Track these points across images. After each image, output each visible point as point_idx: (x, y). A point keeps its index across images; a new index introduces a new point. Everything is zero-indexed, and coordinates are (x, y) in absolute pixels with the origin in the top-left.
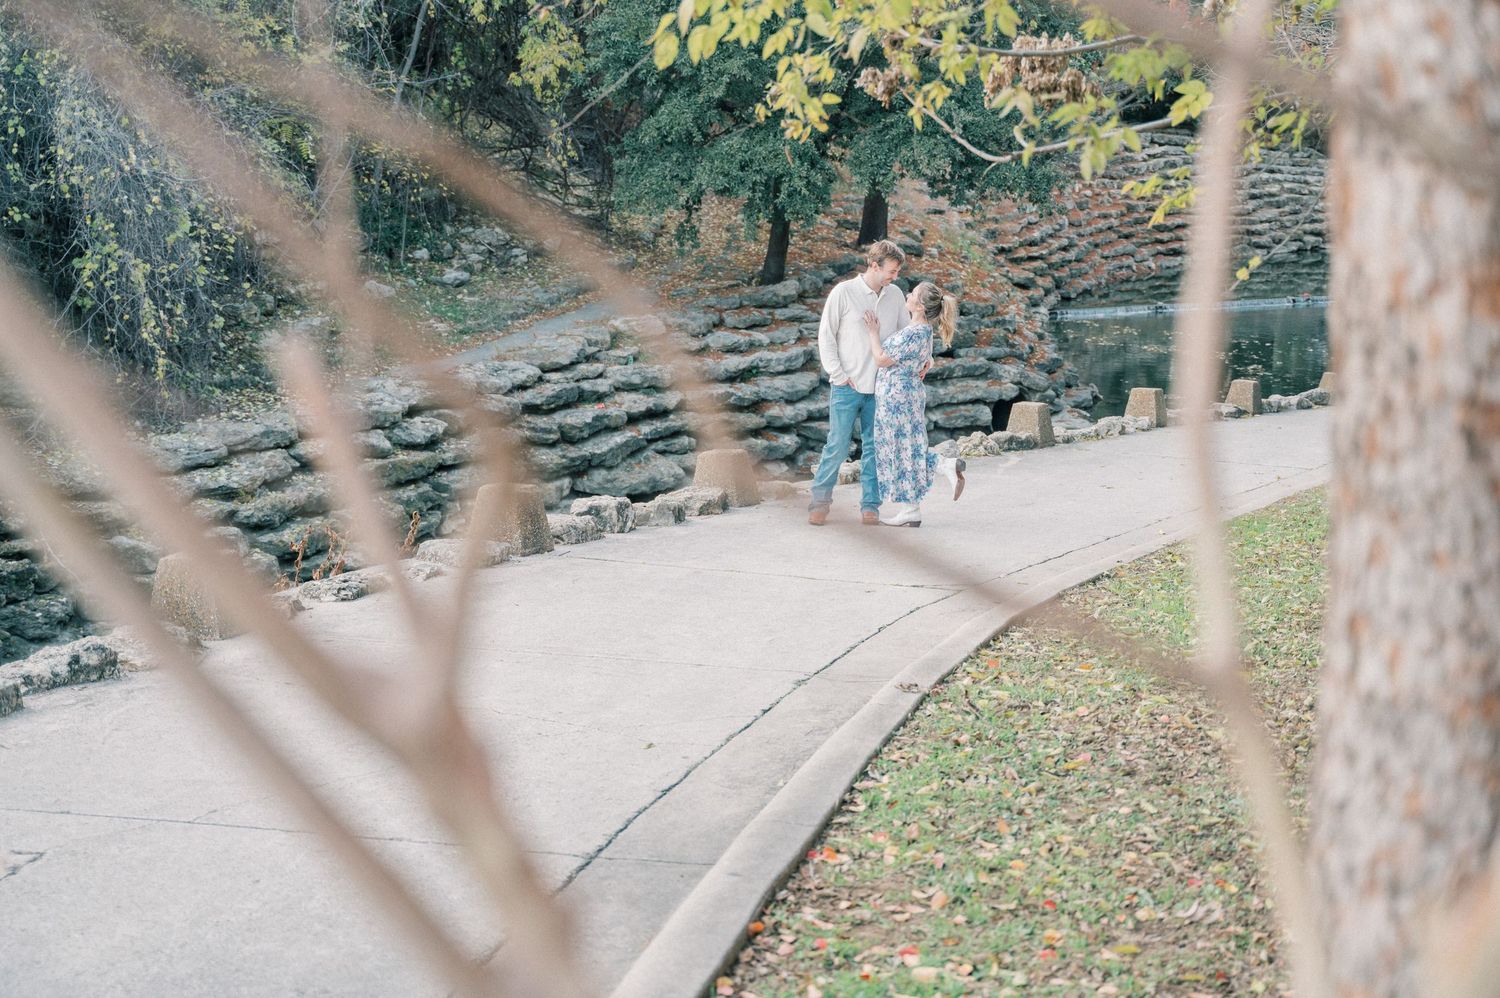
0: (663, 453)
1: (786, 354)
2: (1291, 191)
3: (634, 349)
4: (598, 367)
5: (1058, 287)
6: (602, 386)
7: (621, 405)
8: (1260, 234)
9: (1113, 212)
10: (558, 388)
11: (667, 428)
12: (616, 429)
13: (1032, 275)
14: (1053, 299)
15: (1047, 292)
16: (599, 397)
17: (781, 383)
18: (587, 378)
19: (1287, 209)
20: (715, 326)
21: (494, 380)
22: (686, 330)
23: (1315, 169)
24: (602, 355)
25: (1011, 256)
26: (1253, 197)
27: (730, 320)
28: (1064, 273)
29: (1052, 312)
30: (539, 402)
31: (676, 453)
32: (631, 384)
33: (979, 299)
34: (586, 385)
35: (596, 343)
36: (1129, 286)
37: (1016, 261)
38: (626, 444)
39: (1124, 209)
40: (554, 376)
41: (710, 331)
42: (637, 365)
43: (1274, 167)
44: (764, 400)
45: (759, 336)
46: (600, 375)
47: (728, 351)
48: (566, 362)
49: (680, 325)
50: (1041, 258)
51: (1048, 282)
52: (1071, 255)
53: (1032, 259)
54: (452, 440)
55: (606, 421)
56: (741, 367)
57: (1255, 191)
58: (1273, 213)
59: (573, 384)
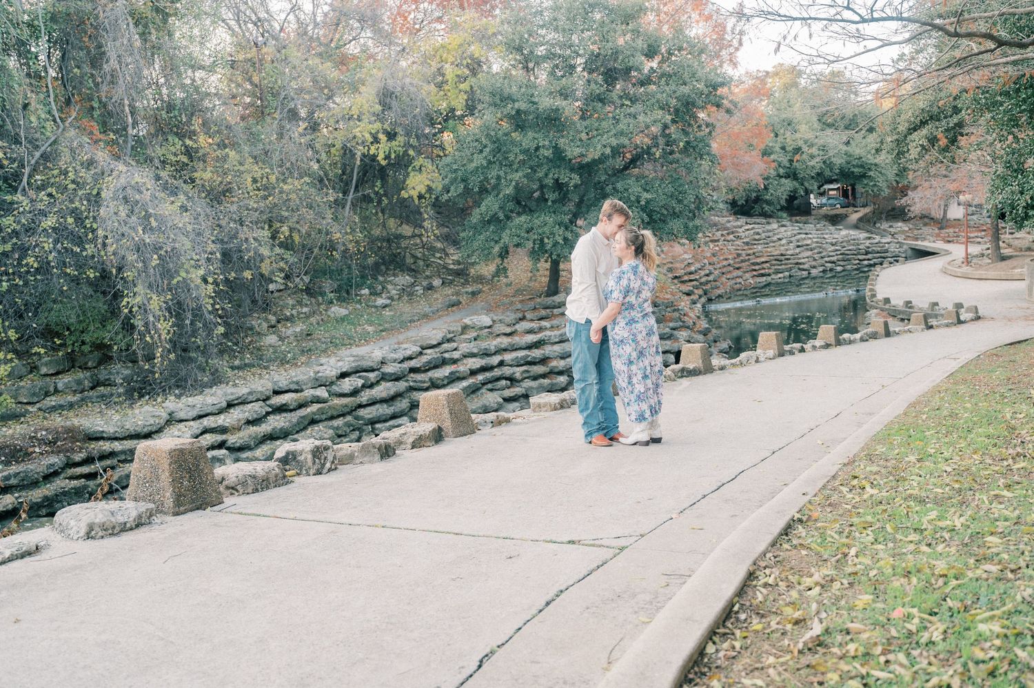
0: (491, 390)
1: (560, 332)
2: (817, 242)
3: (475, 334)
4: (454, 345)
5: (705, 294)
6: (456, 355)
7: (466, 365)
8: (804, 264)
9: (730, 257)
10: (429, 357)
11: (493, 376)
12: (464, 378)
13: (692, 288)
14: (703, 300)
15: (700, 297)
16: (455, 361)
17: (557, 348)
18: (448, 351)
19: (816, 251)
20: (520, 319)
21: (392, 355)
22: (504, 323)
23: (827, 231)
24: (456, 339)
25: (680, 280)
26: (798, 246)
27: (529, 316)
28: (708, 287)
29: (703, 306)
30: (418, 366)
31: (499, 390)
32: (472, 353)
33: (664, 299)
34: (447, 355)
35: (453, 332)
36: (741, 292)
37: (683, 282)
38: (469, 386)
39: (735, 255)
40: (429, 351)
41: (517, 322)
42: (477, 342)
43: (808, 232)
44: (548, 358)
45: (544, 323)
46: (455, 349)
47: (528, 333)
48: (435, 343)
49: (500, 320)
50: (696, 280)
51: (700, 292)
52: (711, 278)
53: (691, 281)
54: (368, 390)
55: (458, 374)
56: (535, 340)
57: (799, 244)
58: (809, 253)
59: (439, 355)
